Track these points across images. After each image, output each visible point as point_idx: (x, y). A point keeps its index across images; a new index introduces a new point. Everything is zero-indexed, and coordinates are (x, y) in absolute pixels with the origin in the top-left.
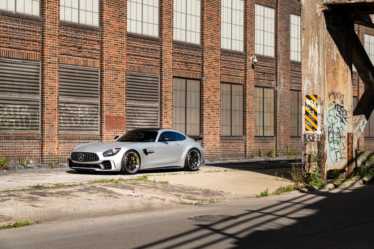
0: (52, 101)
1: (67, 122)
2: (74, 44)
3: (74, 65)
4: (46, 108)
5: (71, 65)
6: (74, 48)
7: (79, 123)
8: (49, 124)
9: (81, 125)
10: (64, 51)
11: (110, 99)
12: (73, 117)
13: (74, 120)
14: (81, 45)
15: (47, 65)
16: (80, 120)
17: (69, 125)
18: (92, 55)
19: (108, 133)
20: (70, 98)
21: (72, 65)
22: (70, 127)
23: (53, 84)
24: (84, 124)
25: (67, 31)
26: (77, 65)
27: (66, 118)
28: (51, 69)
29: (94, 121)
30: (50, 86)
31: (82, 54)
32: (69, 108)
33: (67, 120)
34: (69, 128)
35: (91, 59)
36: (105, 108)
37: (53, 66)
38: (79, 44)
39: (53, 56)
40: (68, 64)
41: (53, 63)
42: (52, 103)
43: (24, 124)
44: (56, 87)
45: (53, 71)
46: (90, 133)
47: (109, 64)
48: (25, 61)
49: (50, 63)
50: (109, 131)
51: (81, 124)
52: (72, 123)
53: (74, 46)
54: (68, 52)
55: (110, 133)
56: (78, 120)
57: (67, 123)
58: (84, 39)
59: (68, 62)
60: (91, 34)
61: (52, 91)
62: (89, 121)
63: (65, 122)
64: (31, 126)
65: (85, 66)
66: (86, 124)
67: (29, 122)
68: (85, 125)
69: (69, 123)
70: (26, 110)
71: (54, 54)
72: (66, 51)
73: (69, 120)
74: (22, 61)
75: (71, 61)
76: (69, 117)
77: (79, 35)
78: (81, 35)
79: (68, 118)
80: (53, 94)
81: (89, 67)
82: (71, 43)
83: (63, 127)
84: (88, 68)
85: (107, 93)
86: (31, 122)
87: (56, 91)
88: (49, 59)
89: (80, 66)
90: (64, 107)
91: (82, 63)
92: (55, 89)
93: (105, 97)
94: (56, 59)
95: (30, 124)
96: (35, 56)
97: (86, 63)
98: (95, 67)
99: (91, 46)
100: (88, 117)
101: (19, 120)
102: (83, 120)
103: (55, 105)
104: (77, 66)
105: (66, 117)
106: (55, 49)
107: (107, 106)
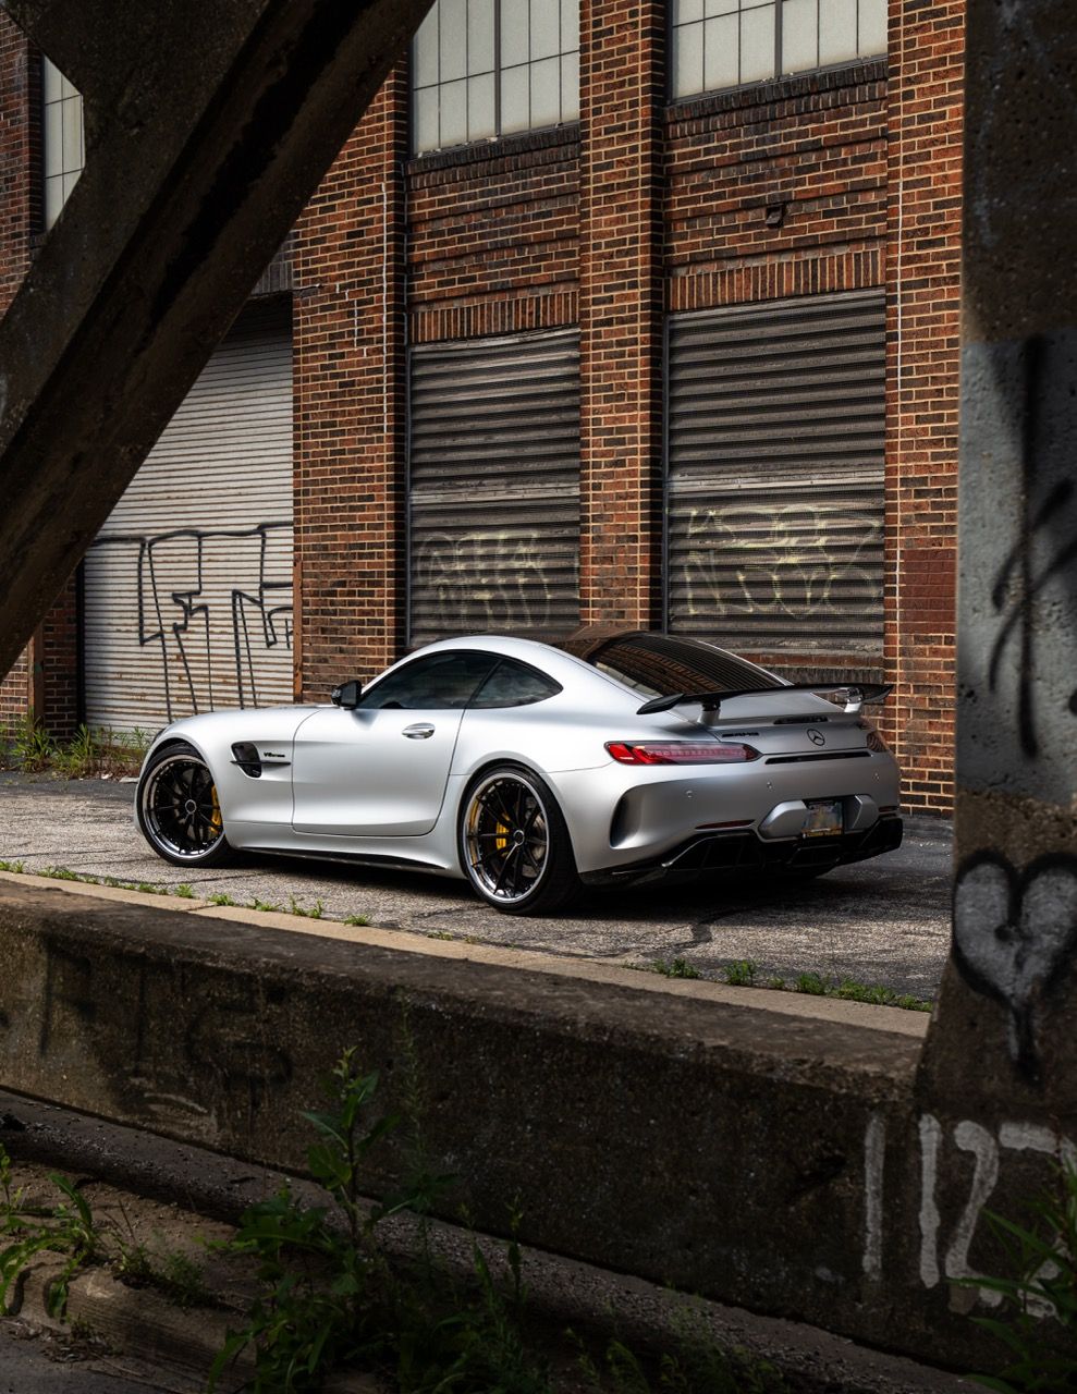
0: (619, 497)
1: (717, 594)
2: (749, 191)
3: (748, 302)
4: (591, 535)
5: (733, 304)
6: (751, 216)
7: (778, 595)
8: (603, 606)
9: (789, 610)
10: (696, 246)
11: (935, 456)
12: (741, 568)
13: (749, 584)
14: (785, 185)
15: (597, 335)
16: (784, 584)
17: (723, 609)
18: (850, 223)
19: (922, 653)
20: (729, 472)
21: (739, 304)
22: (730, 617)
23: (621, 420)
24: (803, 601)
25: (709, 141)
26: (764, 301)
27: (706, 576)
28: (615, 349)
29: (862, 583)
30: (610, 431)
31: (793, 231)
32: (721, 528)
33: (713, 584)
34: (729, 626)
35: (843, 251)
36: (905, 507)
37: (622, 332)
38: (774, 187)
39: (622, 286)
40: (716, 306)
41: (622, 321)
42: (615, 507)
43: (527, 610)
44: (634, 430)
45: (622, 354)
46: (840, 653)
47: (931, 251)
48: (529, 338)
49: (609, 322)
50: (927, 640)
51: (787, 601)
52: (743, 601)
53: (748, 206)
54: (715, 242)
55: (935, 653)
56: (769, 584)
57: (712, 601)
58: (803, 150)
59: (715, 295)
60: (839, 109)
61: (620, 453)
62: (836, 583)
63: (702, 593)
64: (552, 617)
65: (807, 295)
66: (814, 600)
67: (543, 602)
68: (812, 610)
69: (725, 600)
70: (532, 549)
71: (625, 275)
72: (706, 244)
73: (722, 584)
74: (517, 340)
75: (731, 283)
76: (719, 568)
77: (774, 140)
78: (789, 134)
79: (715, 576)
80: (621, 463)
81: (832, 291)
82: (733, 194)
83: (695, 618)
84: (830, 298)
85: (919, 420)
86: (553, 602)
87: (634, 452)
88: (603, 307)
89: (781, 298)
90: (699, 519)
91: (789, 285)
92: (634, 441)
93: (905, 445)
94: (634, 296)
95: (548, 610)
96: (567, 303)
97: (814, 277)
98: (867, 288)
99: (840, 176)
100: (826, 566)
101: (505, 595)
102: (800, 583)
103: (633, 517)
104: (765, 306)
105: (707, 568)
106: (628, 253)
107: (919, 494)
